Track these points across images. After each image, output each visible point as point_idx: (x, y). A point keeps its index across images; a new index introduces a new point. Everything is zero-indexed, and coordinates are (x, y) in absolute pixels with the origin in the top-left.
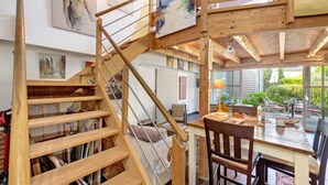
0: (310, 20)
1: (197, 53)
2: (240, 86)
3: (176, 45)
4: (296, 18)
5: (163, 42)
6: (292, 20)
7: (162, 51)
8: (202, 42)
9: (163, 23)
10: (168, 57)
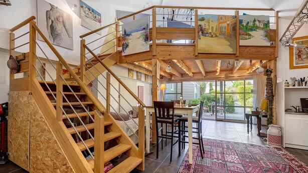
0: (205, 55)
1: (150, 69)
2: (181, 94)
3: (137, 62)
4: (198, 53)
5: (127, 59)
6: (197, 54)
7: (125, 65)
8: (153, 61)
9: (127, 46)
10: (129, 70)
